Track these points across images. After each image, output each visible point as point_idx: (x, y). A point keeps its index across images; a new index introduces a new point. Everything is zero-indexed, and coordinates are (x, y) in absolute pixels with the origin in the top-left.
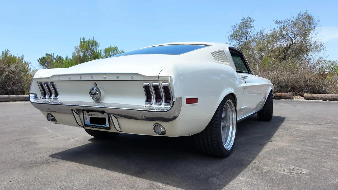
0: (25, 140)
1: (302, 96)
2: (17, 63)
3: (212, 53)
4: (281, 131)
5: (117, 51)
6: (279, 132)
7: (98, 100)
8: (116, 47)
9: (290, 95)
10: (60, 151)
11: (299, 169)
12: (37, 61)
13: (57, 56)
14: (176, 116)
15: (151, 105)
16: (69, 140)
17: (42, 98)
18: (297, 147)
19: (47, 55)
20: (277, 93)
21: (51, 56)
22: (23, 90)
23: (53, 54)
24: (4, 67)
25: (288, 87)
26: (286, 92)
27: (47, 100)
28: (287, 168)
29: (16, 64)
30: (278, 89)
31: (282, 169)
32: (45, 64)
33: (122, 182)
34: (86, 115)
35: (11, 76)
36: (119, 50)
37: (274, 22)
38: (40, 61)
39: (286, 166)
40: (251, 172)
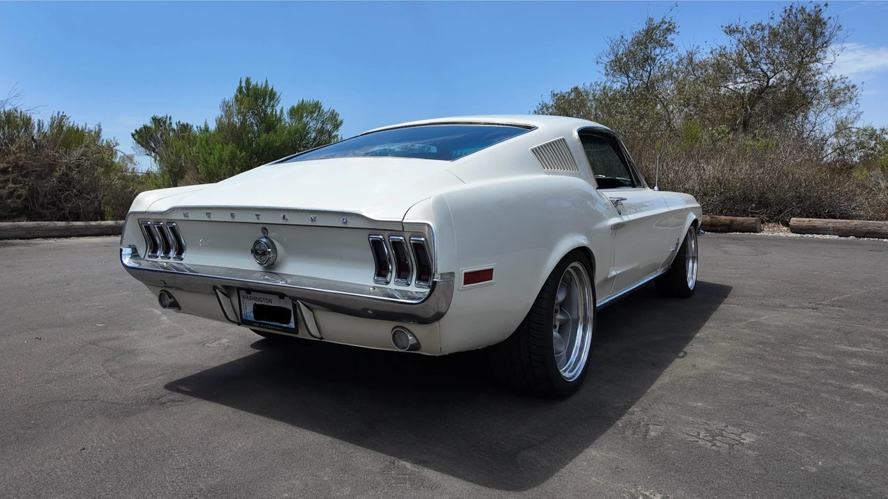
0: (110, 343)
1: (787, 224)
2: (86, 146)
3: (535, 151)
4: (711, 328)
5: (319, 112)
6: (710, 329)
7: (270, 267)
8: (318, 102)
9: (754, 221)
10: (189, 373)
11: (736, 432)
12: (131, 137)
13: (179, 122)
14: (443, 310)
15: (388, 283)
16: (207, 345)
17: (149, 257)
18: (743, 374)
19: (155, 119)
20: (722, 217)
21: (165, 123)
22: (100, 207)
23: (170, 118)
24: (57, 155)
25: (750, 200)
26: (745, 213)
27: (160, 260)
28: (706, 430)
29: (83, 149)
30: (723, 206)
31: (695, 430)
32: (148, 143)
33: (322, 456)
34: (244, 297)
35: (73, 178)
36: (325, 110)
37: (724, 28)
38: (136, 137)
39: (706, 423)
40: (619, 436)
